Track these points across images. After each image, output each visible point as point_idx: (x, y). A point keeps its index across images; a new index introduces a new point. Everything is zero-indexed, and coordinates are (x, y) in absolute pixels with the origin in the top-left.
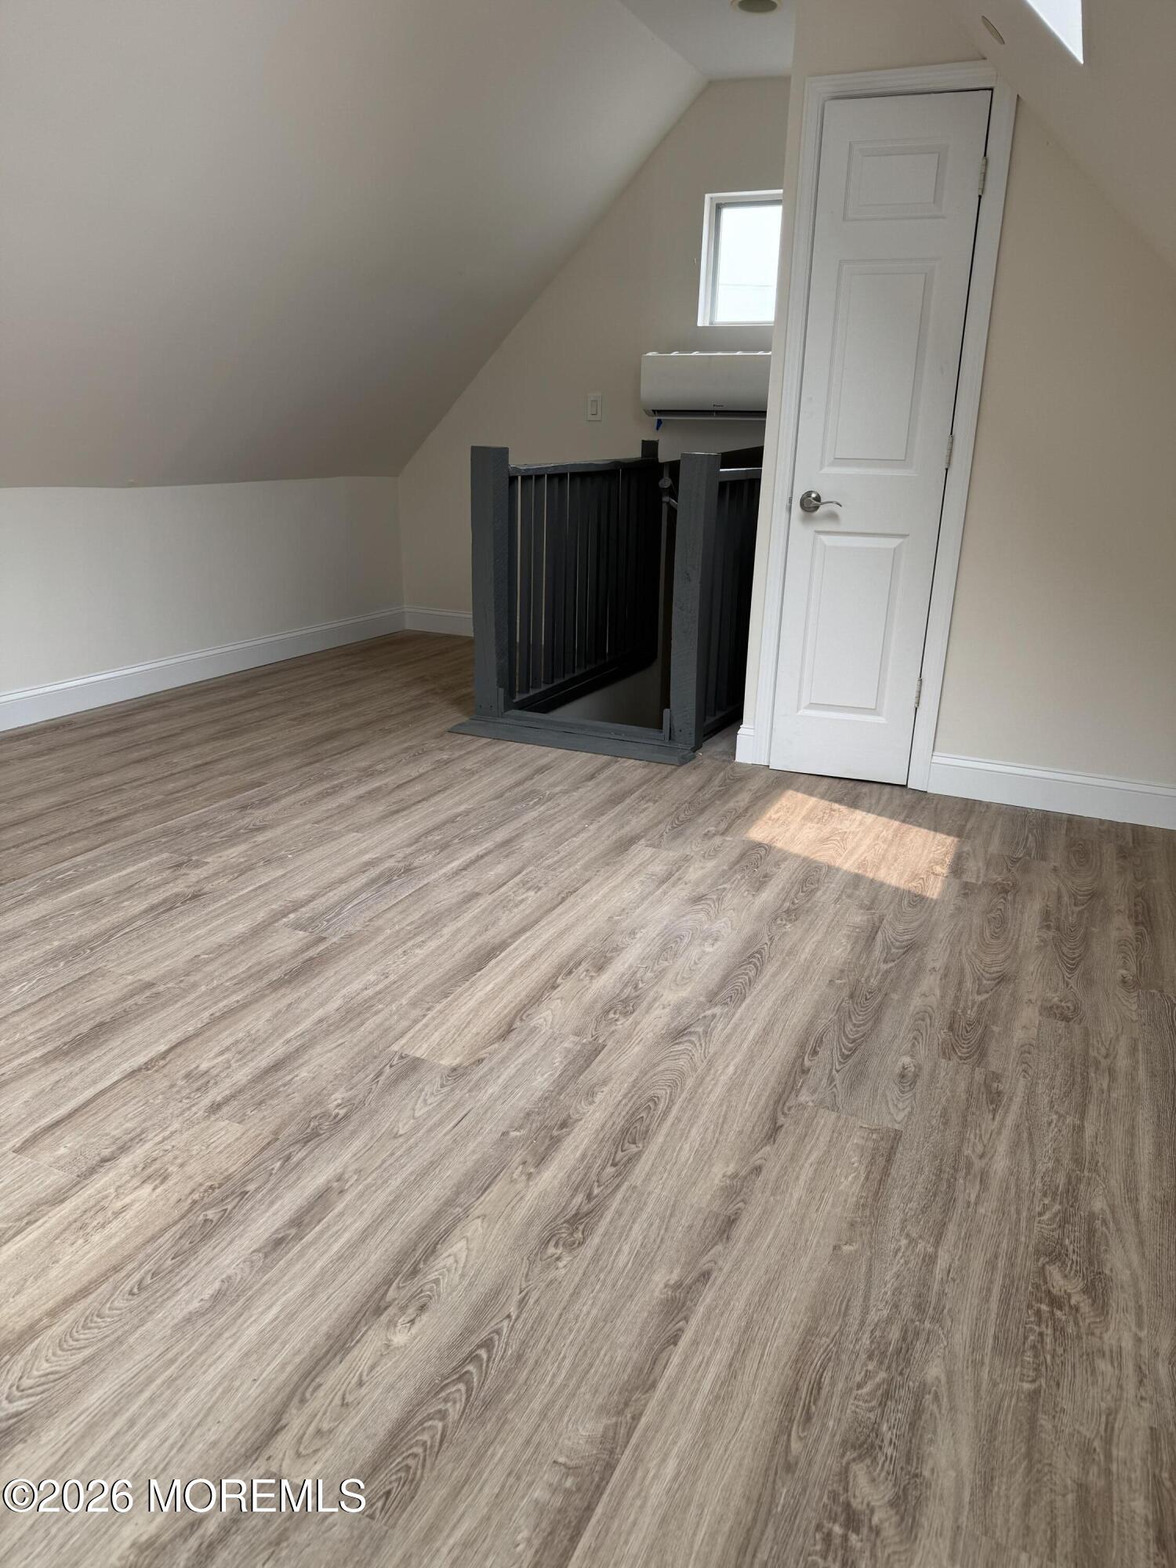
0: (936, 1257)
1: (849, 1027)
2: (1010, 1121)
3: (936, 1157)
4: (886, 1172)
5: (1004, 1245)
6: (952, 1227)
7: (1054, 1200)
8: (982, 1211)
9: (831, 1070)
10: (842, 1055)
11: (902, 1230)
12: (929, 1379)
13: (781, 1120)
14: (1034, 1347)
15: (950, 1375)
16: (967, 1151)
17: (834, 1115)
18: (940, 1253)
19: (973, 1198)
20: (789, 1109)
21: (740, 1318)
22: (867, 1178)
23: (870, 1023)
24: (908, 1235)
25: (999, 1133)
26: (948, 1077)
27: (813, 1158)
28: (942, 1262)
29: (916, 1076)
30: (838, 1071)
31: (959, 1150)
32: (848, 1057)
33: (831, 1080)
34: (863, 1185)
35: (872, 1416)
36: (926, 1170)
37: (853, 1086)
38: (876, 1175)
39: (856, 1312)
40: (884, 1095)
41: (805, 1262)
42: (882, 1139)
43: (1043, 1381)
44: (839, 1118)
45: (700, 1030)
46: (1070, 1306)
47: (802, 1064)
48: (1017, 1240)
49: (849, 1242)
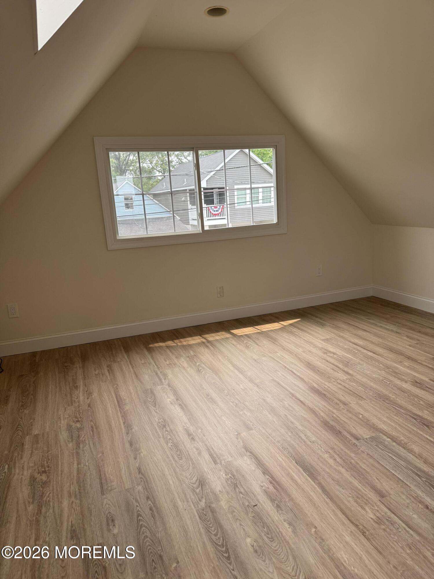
0: (77, 465)
1: (148, 534)
2: (65, 524)
3: (87, 493)
4: (101, 479)
5: (60, 478)
6: (75, 474)
7: (46, 501)
8: (68, 484)
9: (140, 505)
10: (141, 516)
11: (89, 467)
12: (71, 443)
13: (141, 476)
14: (49, 460)
15: (67, 445)
16: (78, 501)
17: (127, 488)
18: (76, 467)
19: (72, 487)
20: (141, 481)
21: (115, 431)
22: (105, 474)
23: (141, 542)
24: (87, 466)
25: (68, 516)
26: (95, 533)
27: (123, 470)
28: (75, 464)
29: (108, 525)
30: (137, 506)
31: (81, 500)
32: (138, 516)
33: (137, 501)
34: (105, 471)
35: (80, 433)
36: (89, 487)
37: (128, 504)
38: (103, 476)
39: (92, 446)
40: (115, 506)
41: (108, 447)
42: (107, 489)
43: (46, 455)
44: (124, 488)
45: (198, 491)
46: (40, 473)
47: (151, 500)
48: (56, 481)
49: (100, 457)
